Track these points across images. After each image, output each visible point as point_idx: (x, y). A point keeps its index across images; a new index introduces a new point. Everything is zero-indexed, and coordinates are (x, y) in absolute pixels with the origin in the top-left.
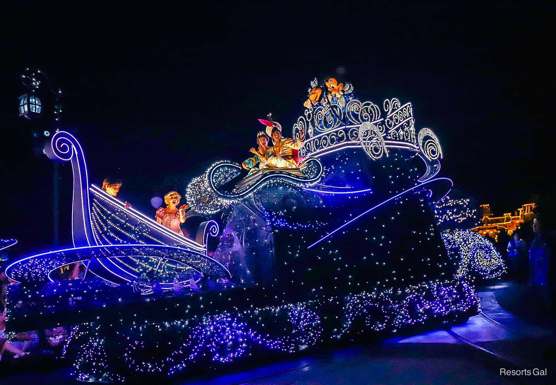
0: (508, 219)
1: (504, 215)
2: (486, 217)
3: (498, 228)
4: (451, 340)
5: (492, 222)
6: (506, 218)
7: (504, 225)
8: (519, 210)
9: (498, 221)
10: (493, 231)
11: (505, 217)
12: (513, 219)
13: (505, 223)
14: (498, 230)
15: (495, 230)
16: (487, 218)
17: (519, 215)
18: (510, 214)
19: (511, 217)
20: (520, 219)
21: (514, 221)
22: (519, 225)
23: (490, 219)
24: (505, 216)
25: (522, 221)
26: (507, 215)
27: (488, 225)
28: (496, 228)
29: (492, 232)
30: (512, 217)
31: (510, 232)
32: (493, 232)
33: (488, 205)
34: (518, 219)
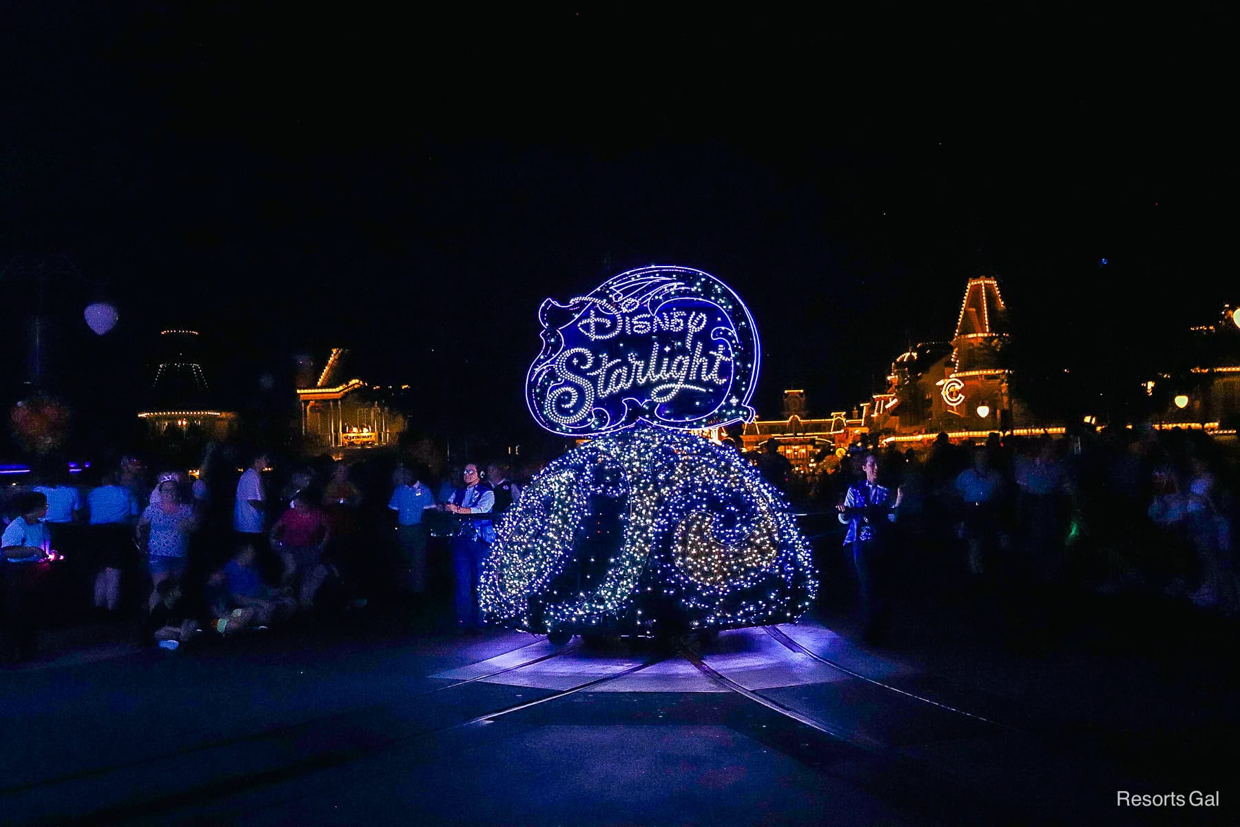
0: (839, 425)
1: (832, 414)
2: (796, 416)
3: (817, 443)
4: (705, 687)
5: (806, 429)
6: (836, 421)
7: (830, 437)
8: (863, 407)
9: (818, 428)
10: (806, 448)
11: (833, 420)
12: (850, 425)
13: (831, 433)
14: (816, 447)
15: (810, 448)
16: (797, 420)
17: (861, 418)
18: (844, 413)
19: (844, 420)
20: (862, 425)
21: (850, 429)
22: (859, 438)
23: (802, 421)
24: (832, 417)
25: (866, 430)
26: (837, 416)
27: (798, 434)
28: (812, 442)
29: (803, 451)
30: (847, 421)
31: (840, 452)
32: (807, 451)
33: (802, 391)
34: (859, 425)
